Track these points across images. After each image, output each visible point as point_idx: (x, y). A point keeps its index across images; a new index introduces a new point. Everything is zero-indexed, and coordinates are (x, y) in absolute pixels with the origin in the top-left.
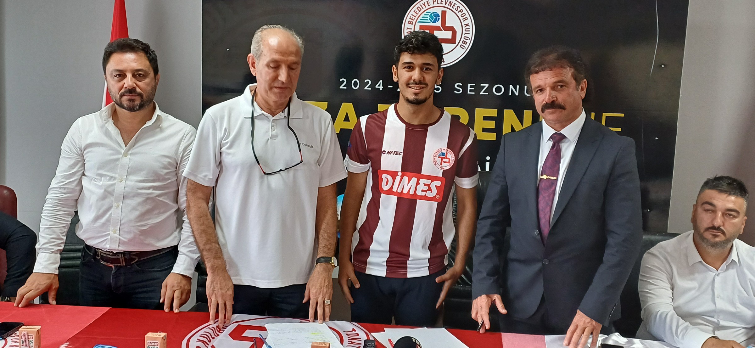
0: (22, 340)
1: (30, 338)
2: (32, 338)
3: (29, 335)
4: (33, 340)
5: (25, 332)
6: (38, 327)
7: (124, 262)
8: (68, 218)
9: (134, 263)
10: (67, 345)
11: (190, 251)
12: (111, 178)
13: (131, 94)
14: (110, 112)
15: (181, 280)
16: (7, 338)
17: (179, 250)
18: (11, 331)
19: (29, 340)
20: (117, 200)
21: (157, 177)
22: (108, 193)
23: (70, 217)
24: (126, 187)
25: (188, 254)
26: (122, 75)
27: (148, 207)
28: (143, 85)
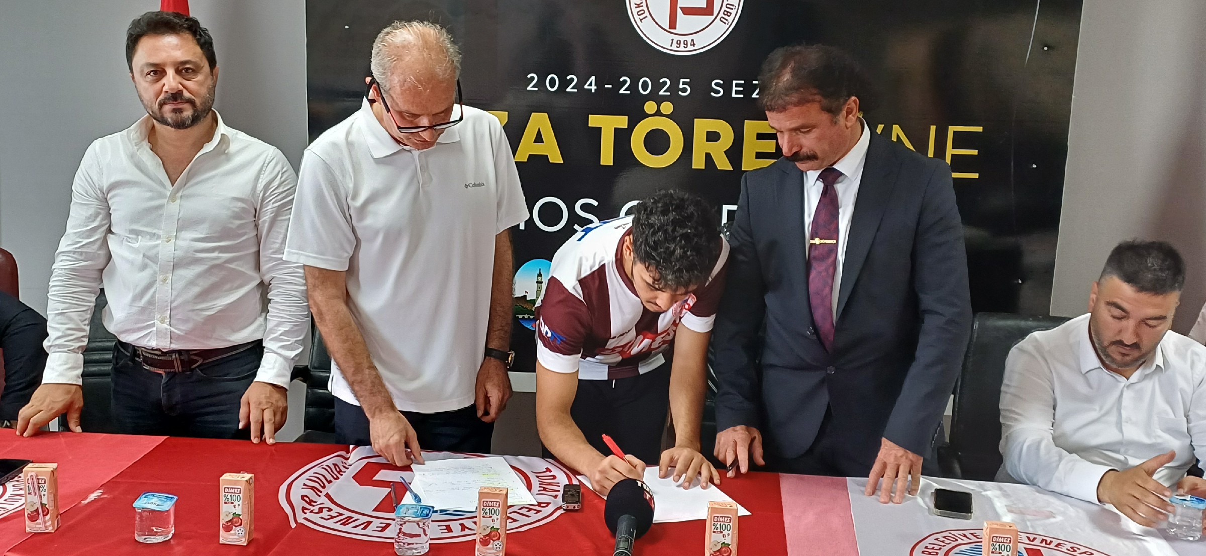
0: (28, 485)
1: (40, 482)
2: (43, 482)
3: (39, 477)
4: (46, 485)
5: (33, 474)
6: (55, 465)
7: (180, 366)
8: (90, 297)
9: (196, 367)
10: (100, 494)
11: (282, 347)
12: (153, 236)
13: (176, 101)
14: (144, 130)
15: (271, 392)
16: (6, 484)
17: (264, 345)
18: (13, 473)
19: (39, 486)
20: (163, 270)
21: (225, 233)
22: (150, 258)
23: (93, 295)
24: (177, 250)
25: (279, 351)
26: (158, 71)
27: (213, 279)
28: (196, 85)
